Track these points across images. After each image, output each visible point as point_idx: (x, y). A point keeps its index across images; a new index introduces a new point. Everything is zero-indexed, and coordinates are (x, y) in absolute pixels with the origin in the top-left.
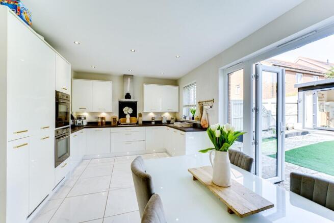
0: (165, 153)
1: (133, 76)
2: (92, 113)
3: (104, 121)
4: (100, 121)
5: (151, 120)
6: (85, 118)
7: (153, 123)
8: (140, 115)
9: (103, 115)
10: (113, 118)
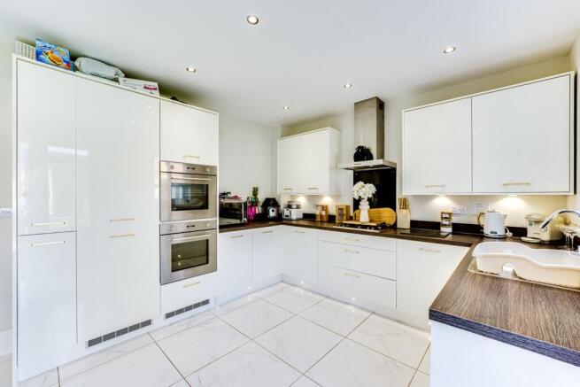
1: (382, 100)
3: (325, 213)
4: (319, 212)
5: (437, 219)
6: (298, 207)
7: (446, 230)
10: (339, 209)
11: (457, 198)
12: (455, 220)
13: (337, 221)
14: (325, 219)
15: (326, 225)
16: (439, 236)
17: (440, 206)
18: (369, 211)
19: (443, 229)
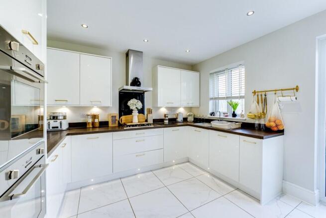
0: (188, 164)
1: (142, 52)
2: (76, 109)
3: (96, 121)
4: (90, 121)
5: (163, 118)
6: (65, 118)
7: (166, 122)
8: (150, 111)
9: (95, 111)
10: (112, 116)
11: (168, 108)
12: (170, 117)
13: (110, 125)
14: (97, 125)
15: (97, 130)
16: (163, 124)
17: (162, 112)
18: (138, 116)
19: (165, 121)
